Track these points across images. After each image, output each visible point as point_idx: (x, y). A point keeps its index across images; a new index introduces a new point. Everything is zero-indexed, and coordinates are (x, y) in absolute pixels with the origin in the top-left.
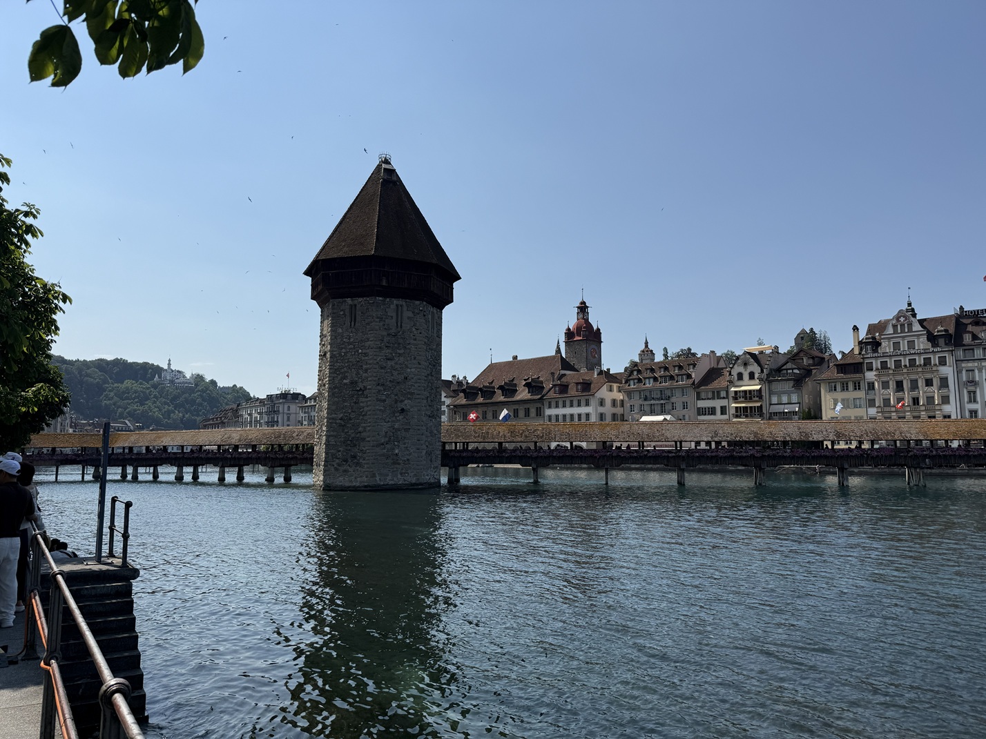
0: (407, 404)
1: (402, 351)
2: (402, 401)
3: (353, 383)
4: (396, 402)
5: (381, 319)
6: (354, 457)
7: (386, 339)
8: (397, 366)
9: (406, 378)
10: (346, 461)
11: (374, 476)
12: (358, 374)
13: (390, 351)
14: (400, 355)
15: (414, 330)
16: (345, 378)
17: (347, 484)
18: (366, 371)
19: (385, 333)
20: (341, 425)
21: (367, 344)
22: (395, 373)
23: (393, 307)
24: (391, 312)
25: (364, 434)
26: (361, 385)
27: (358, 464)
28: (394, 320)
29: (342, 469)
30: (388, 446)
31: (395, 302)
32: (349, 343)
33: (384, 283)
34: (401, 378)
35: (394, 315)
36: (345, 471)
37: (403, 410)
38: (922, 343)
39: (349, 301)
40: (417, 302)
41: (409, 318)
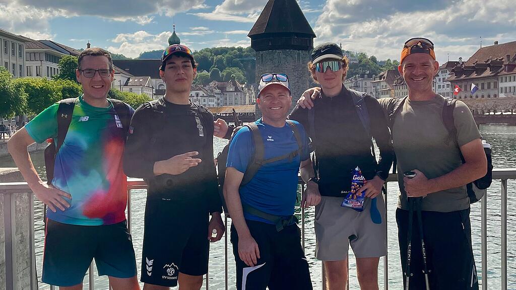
5: (271, 60)
19: (273, 66)
31: (277, 51)
33: (270, 44)
40: (288, 50)
41: (284, 58)
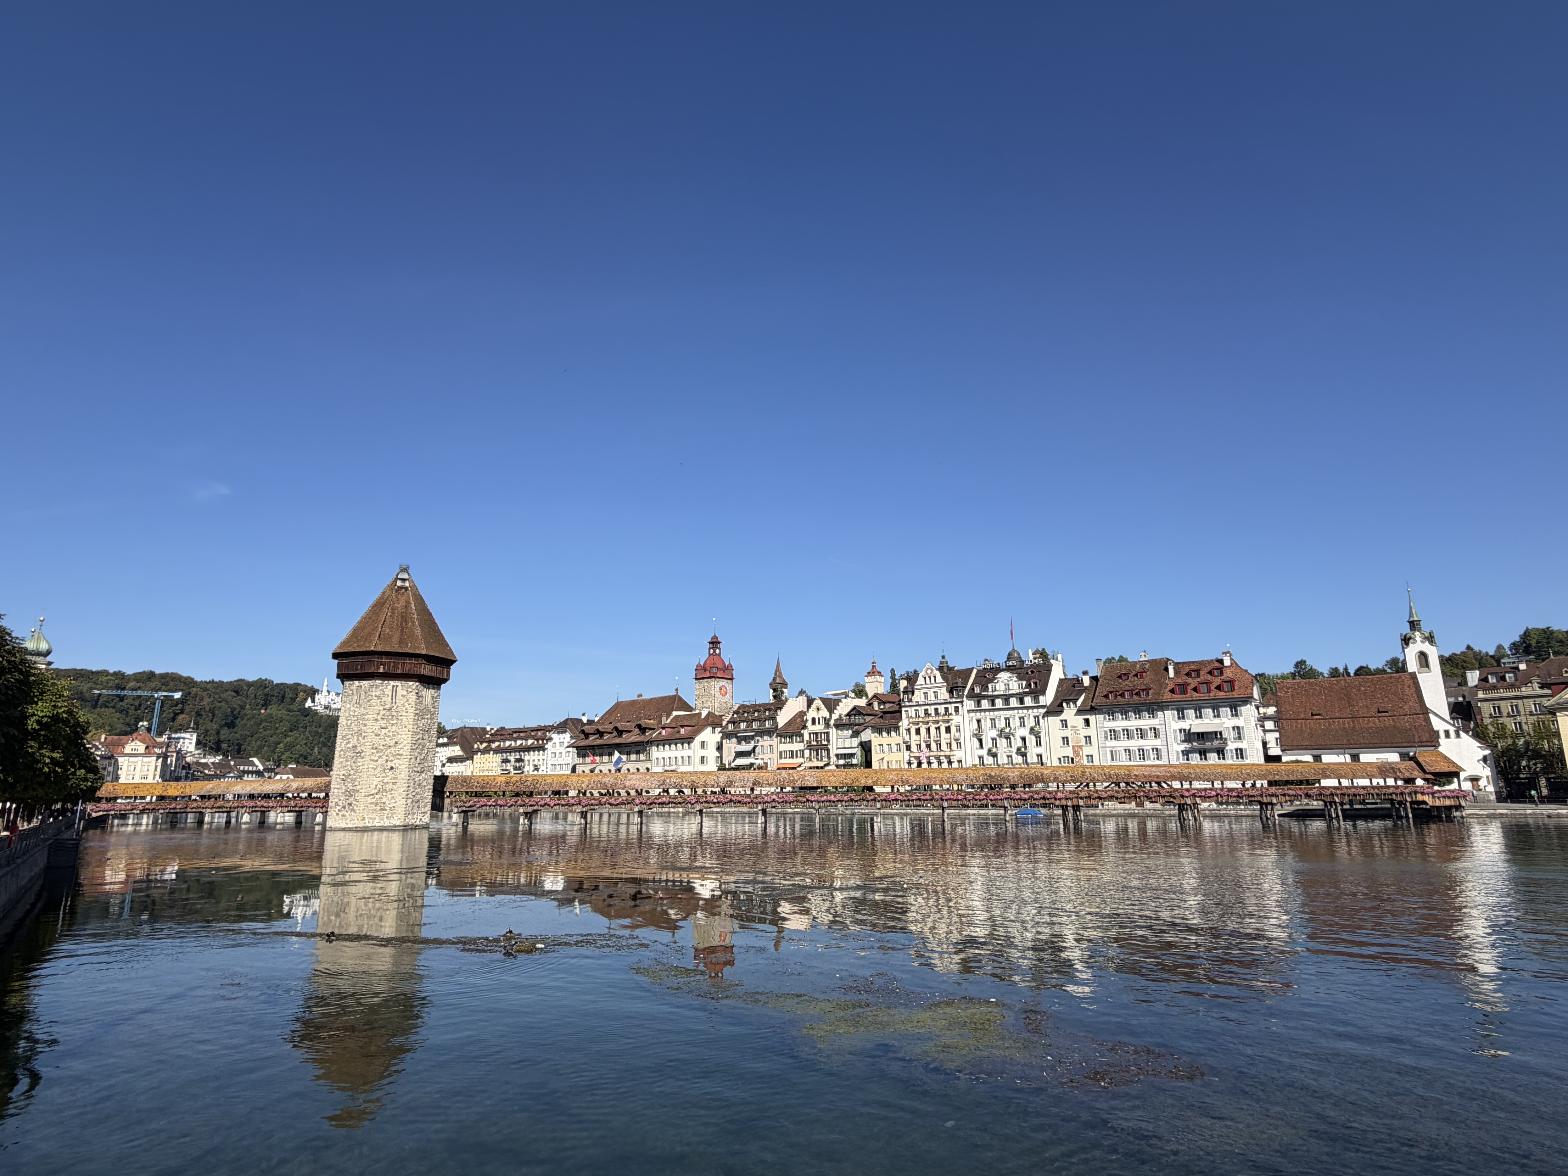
0: (396, 763)
1: (395, 721)
2: (392, 761)
3: (355, 747)
4: (387, 761)
5: (379, 697)
6: (350, 804)
7: (382, 713)
8: (391, 734)
9: (396, 743)
10: (344, 807)
11: (364, 819)
12: (358, 740)
13: (385, 721)
14: (393, 725)
15: (406, 704)
16: (349, 743)
17: (344, 826)
18: (364, 738)
19: (381, 708)
20: (343, 780)
21: (366, 717)
22: (388, 739)
23: (390, 687)
24: (388, 691)
25: (358, 787)
26: (359, 749)
27: (353, 810)
28: (390, 698)
29: (341, 814)
30: (377, 796)
31: (392, 683)
32: (354, 716)
33: (381, 670)
34: (392, 743)
35: (390, 694)
36: (343, 815)
37: (392, 768)
38: (944, 694)
39: (357, 683)
40: (411, 683)
41: (402, 695)
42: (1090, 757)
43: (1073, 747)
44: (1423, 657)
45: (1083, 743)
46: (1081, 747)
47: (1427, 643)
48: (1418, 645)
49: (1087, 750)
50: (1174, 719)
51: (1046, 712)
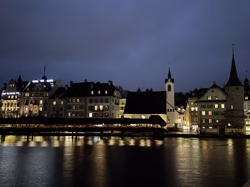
38: (15, 91)
42: (61, 114)
43: (57, 111)
44: (169, 87)
45: (59, 110)
46: (59, 111)
47: (171, 82)
48: (169, 83)
49: (61, 112)
50: (89, 103)
51: (49, 98)
